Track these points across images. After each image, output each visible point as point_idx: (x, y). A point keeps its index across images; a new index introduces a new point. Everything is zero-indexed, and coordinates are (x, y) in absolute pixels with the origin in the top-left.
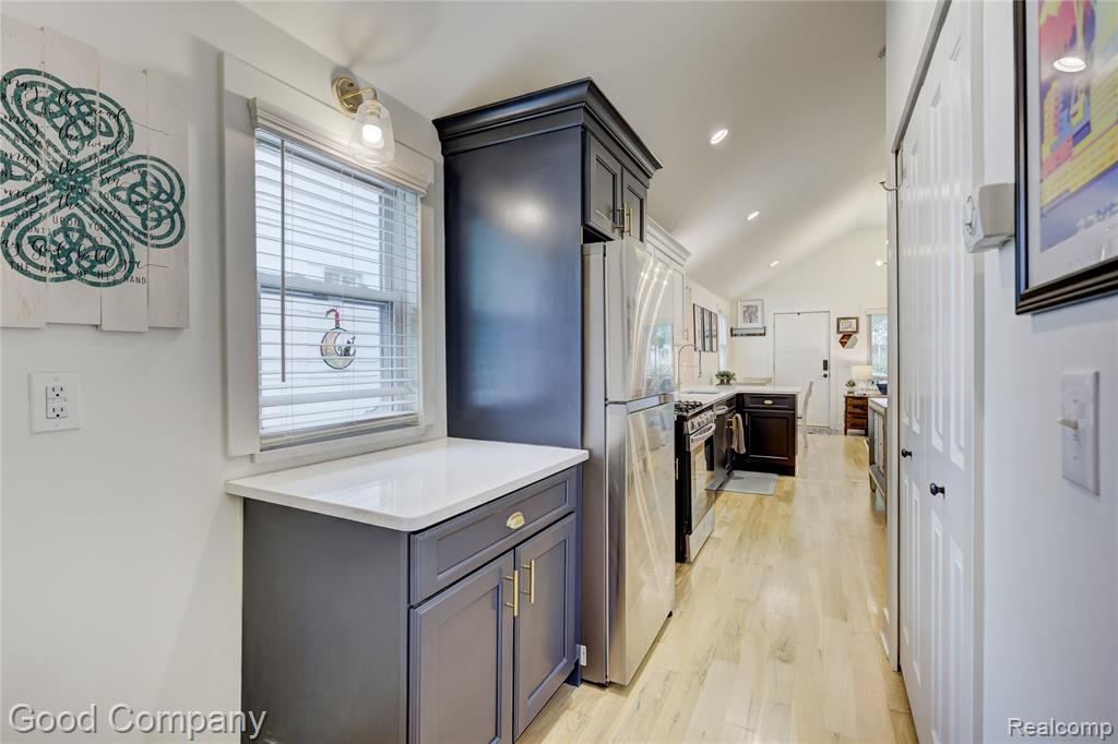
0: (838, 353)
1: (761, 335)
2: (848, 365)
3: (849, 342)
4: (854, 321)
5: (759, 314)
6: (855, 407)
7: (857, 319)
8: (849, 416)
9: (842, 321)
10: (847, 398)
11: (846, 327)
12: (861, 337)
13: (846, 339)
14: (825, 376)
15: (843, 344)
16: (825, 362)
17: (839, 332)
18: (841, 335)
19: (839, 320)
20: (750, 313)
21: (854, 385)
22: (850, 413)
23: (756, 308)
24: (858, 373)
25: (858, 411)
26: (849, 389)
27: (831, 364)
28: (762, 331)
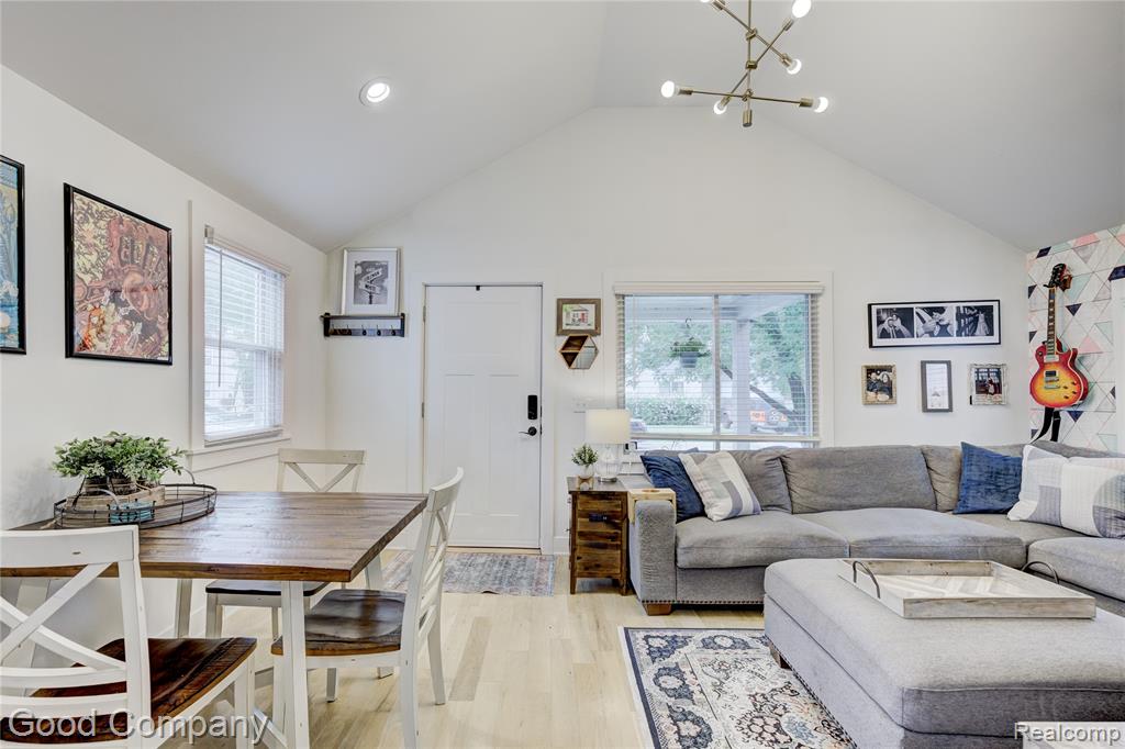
0: (560, 382)
1: (394, 333)
2: (581, 408)
3: (583, 354)
4: (591, 308)
5: (390, 283)
6: (594, 518)
7: (597, 303)
8: (578, 541)
9: (566, 307)
10: (575, 495)
11: (574, 321)
12: (605, 342)
13: (574, 346)
14: (532, 432)
15: (569, 358)
16: (533, 401)
17: (560, 332)
18: (564, 339)
19: (561, 303)
20: (370, 277)
21: (591, 460)
22: (582, 534)
23: (385, 268)
24: (603, 428)
25: (602, 528)
26: (580, 471)
27: (544, 405)
28: (396, 325)
